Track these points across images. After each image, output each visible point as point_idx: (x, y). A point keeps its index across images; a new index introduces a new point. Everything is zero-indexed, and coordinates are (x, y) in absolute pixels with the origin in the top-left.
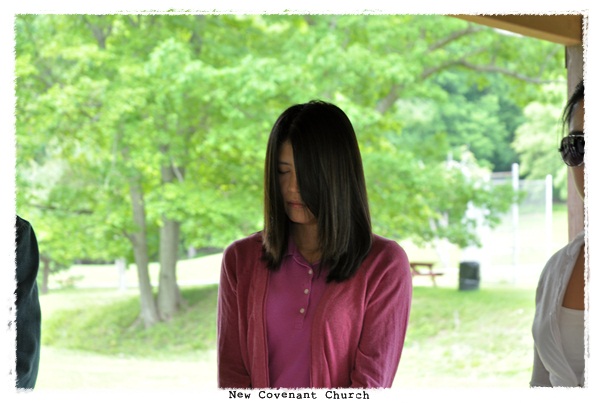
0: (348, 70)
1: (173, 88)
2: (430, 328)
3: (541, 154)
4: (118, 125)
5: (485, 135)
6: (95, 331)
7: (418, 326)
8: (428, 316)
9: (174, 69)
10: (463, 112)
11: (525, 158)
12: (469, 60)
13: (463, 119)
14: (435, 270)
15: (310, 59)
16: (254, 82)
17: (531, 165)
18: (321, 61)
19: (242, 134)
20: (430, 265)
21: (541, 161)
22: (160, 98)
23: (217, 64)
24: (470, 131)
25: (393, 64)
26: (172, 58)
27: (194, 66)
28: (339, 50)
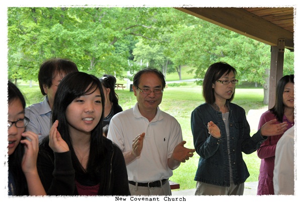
0: (105, 34)
1: (59, 36)
2: (124, 101)
3: (139, 56)
4: (41, 46)
5: (124, 50)
6: (33, 99)
7: (121, 101)
8: (123, 98)
9: (59, 31)
10: (119, 44)
11: (135, 57)
12: (134, 33)
13: (119, 46)
14: (123, 86)
15: (95, 30)
16: (81, 36)
17: (137, 59)
18: (98, 31)
19: (77, 50)
20: (122, 85)
21: (139, 58)
22: (55, 38)
23: (71, 30)
24: (120, 49)
25: (117, 33)
26: (59, 28)
27: (65, 31)
28: (103, 29)
